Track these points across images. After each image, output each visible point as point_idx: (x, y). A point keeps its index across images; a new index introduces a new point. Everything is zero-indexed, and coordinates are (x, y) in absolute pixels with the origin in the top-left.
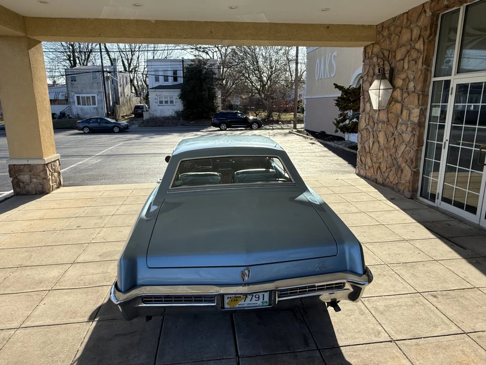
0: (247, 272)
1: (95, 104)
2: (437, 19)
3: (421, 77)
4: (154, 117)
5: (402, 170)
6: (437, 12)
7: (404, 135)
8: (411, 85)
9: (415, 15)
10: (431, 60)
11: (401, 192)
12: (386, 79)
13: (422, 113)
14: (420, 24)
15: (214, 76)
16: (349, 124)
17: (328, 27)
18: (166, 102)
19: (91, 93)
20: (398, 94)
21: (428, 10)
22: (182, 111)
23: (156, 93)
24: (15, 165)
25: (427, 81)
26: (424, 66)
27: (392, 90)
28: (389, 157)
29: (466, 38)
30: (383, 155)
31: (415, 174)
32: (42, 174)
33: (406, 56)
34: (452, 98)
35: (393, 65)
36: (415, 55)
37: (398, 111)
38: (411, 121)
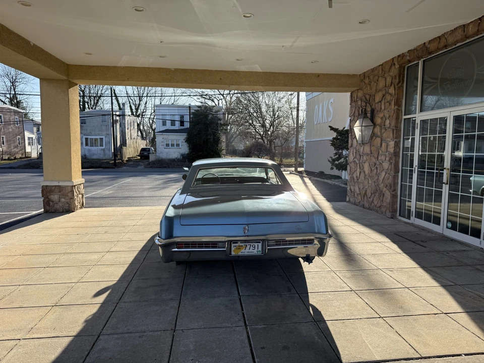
0: (247, 227)
1: (103, 146)
2: (404, 70)
3: (394, 115)
4: (160, 159)
5: (384, 194)
6: (404, 65)
7: (384, 164)
8: (388, 122)
9: (387, 67)
10: (401, 102)
11: (384, 213)
12: (368, 117)
13: (397, 145)
14: (391, 74)
15: (219, 122)
16: (343, 162)
17: (319, 76)
18: (173, 145)
19: (99, 135)
20: (377, 130)
21: (396, 63)
22: (188, 154)
23: (162, 137)
24: (47, 186)
25: (399, 118)
26: (396, 107)
27: (373, 127)
28: (373, 184)
29: (425, 85)
30: (368, 182)
31: (394, 196)
32: (70, 195)
33: (382, 99)
34: (417, 132)
35: (373, 107)
36: (389, 98)
37: (379, 144)
38: (388, 152)
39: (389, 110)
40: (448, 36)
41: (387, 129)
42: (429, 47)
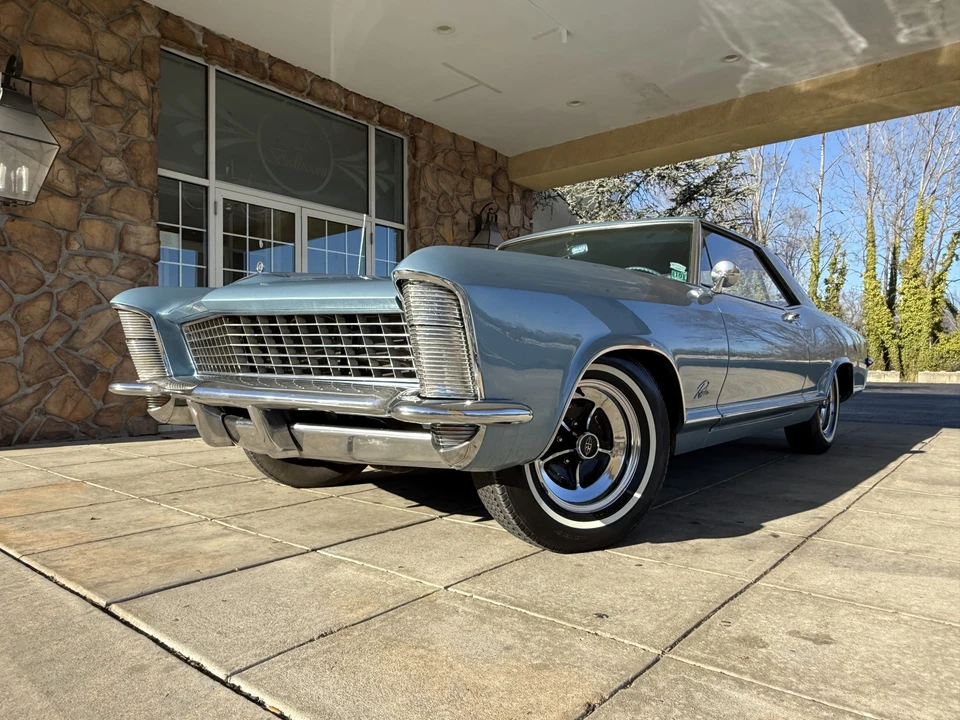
5: (110, 374)
7: (102, 285)
11: (113, 431)
21: (148, 22)
34: (217, 221)
36: (116, 98)
37: (61, 221)
38: (127, 252)
39: (117, 134)
40: (312, 81)
41: (118, 185)
42: (267, 65)
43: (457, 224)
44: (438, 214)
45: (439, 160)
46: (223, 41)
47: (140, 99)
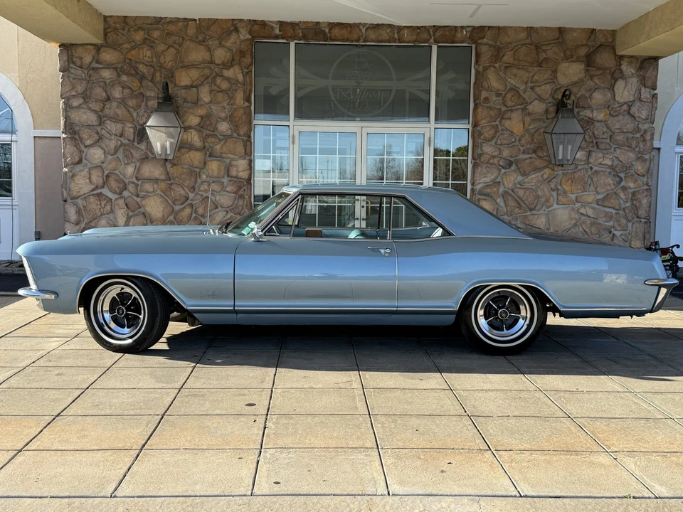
7: (218, 198)
8: (224, 126)
9: (216, 30)
14: (228, 44)
20: (191, 136)
21: (244, 31)
33: (202, 83)
34: (295, 148)
36: (225, 85)
37: (196, 163)
38: (232, 177)
39: (227, 107)
40: (366, 30)
41: (226, 138)
42: (327, 31)
43: (529, 114)
44: (504, 109)
45: (508, 58)
46: (293, 25)
47: (239, 82)
